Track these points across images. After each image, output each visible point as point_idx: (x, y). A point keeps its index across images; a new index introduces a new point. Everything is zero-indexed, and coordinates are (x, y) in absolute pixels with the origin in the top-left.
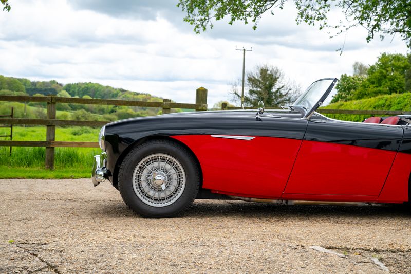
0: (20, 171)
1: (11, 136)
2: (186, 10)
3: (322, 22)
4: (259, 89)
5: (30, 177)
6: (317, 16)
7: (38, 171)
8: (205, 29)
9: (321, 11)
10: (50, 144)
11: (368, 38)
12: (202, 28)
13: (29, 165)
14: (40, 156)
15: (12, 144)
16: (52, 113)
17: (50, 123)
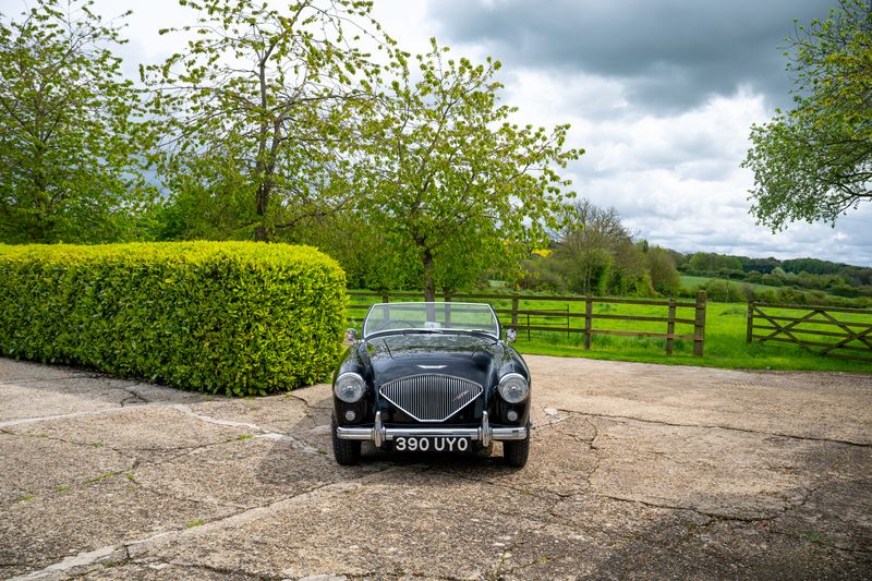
1: (568, 324)
13: (576, 345)
15: (569, 330)
16: (589, 310)
17: (588, 316)
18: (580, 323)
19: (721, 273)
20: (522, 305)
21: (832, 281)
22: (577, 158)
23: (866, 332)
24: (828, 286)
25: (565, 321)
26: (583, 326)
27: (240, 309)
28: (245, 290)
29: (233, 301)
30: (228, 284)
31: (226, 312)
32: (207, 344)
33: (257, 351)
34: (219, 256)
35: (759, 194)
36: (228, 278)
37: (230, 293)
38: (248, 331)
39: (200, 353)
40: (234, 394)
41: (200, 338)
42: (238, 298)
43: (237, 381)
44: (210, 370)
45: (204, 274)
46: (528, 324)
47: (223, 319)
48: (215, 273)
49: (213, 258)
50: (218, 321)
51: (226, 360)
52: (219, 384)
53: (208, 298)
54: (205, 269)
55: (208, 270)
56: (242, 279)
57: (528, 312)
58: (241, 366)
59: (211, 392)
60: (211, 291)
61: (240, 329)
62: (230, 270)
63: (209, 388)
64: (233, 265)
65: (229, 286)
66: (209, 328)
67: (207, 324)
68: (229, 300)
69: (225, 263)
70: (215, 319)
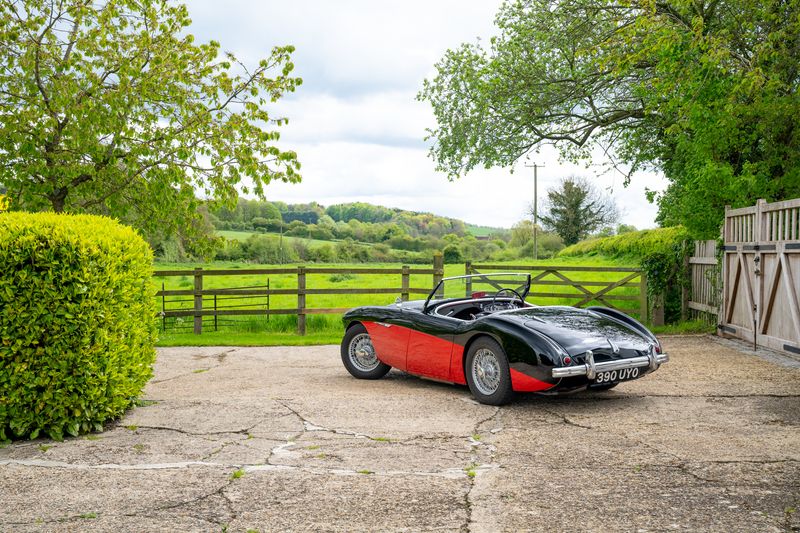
0: (277, 338)
1: (268, 304)
2: (436, 160)
3: (587, 160)
4: (563, 208)
5: (284, 345)
7: (291, 338)
8: (458, 176)
10: (300, 311)
11: (625, 183)
12: (455, 176)
13: (284, 330)
14: (293, 322)
15: (269, 312)
16: (302, 283)
17: (301, 292)
18: (291, 302)
19: (256, 226)
20: (209, 282)
21: (390, 231)
22: (293, 90)
23: (604, 291)
24: (385, 238)
25: (262, 300)
26: (296, 306)
27: (85, 311)
28: (87, 284)
29: (74, 301)
30: (60, 277)
31: (60, 317)
32: (25, 366)
33: (103, 369)
34: (32, 237)
35: (442, 134)
36: (59, 268)
37: (66, 289)
38: (93, 342)
39: (8, 382)
40: (67, 435)
41: (6, 359)
42: (79, 297)
43: (78, 414)
44: (28, 405)
45: (7, 263)
46: (215, 308)
47: (57, 328)
48: (28, 261)
49: (20, 240)
50: (47, 331)
51: (62, 386)
52: (42, 424)
53: (22, 299)
54: (10, 256)
55: (17, 258)
56: (85, 269)
57: (214, 292)
58: (88, 392)
59: (25, 438)
60: (27, 289)
61: (87, 340)
62: (57, 256)
63: (20, 432)
64: (64, 249)
65: (64, 279)
66: (28, 343)
67: (22, 337)
68: (66, 299)
69: (47, 247)
70: (37, 328)
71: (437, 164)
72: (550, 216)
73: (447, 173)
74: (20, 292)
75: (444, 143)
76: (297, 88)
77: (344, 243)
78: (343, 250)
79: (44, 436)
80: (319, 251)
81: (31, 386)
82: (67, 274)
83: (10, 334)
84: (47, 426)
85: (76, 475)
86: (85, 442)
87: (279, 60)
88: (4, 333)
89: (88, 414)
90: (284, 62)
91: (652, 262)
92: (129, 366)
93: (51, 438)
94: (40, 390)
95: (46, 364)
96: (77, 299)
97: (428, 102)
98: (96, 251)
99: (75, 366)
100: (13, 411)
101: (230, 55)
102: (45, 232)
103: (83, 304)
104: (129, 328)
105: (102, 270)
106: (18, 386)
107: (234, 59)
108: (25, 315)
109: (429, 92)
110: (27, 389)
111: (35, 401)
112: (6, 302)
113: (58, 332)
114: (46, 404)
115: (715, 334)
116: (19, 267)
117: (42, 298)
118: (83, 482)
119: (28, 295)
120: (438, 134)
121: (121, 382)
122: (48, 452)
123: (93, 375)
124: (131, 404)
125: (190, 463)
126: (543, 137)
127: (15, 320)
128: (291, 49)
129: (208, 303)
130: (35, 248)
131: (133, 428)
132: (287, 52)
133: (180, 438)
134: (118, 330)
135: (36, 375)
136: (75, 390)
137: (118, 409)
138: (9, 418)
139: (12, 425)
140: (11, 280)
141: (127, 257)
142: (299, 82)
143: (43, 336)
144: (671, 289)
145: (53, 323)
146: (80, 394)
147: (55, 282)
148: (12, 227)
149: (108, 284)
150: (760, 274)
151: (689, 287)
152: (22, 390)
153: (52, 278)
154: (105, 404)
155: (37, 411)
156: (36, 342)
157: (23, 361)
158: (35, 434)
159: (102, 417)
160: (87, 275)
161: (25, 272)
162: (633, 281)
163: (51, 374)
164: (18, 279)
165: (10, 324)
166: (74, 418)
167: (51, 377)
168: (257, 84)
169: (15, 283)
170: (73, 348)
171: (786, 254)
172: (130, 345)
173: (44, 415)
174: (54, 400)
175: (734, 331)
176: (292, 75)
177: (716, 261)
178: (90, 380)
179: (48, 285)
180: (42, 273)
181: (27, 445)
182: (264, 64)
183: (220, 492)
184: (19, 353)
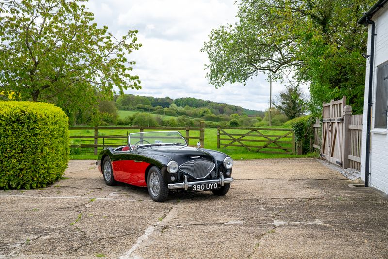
4: (288, 101)
6: (279, 77)
8: (220, 86)
9: (280, 75)
12: (218, 86)
17: (141, 138)
19: (138, 108)
21: (205, 112)
22: (138, 49)
23: (277, 139)
24: (202, 115)
27: (39, 139)
28: (40, 129)
29: (34, 135)
30: (30, 126)
31: (29, 141)
32: (15, 160)
33: (46, 163)
34: (19, 111)
35: (211, 67)
36: (29, 123)
37: (32, 131)
38: (42, 152)
39: (9, 166)
40: (32, 188)
41: (8, 157)
42: (37, 134)
43: (36, 179)
44: (17, 175)
45: (9, 121)
46: (104, 144)
47: (28, 146)
48: (17, 120)
49: (15, 112)
50: (24, 147)
51: (30, 168)
52: (22, 183)
53: (15, 134)
54: (11, 118)
55: (13, 119)
56: (39, 123)
57: (104, 137)
58: (39, 171)
59: (16, 188)
60: (17, 130)
61: (39, 151)
62: (29, 118)
63: (14, 186)
64: (31, 115)
65: (31, 127)
66: (17, 151)
67: (15, 149)
68: (31, 135)
69: (25, 115)
70: (20, 146)
71: (209, 81)
72: (281, 105)
73: (215, 85)
74: (14, 131)
75: (213, 71)
76: (139, 48)
77: (181, 117)
78: (180, 121)
79: (23, 188)
80: (168, 121)
81: (18, 168)
82: (32, 125)
83: (10, 148)
84: (24, 184)
85: (32, 200)
86: (38, 190)
87: (131, 36)
88: (8, 147)
89: (40, 180)
90: (133, 37)
91: (297, 126)
92: (57, 162)
93: (25, 189)
94: (21, 170)
95: (24, 160)
96: (36, 135)
97: (206, 52)
98: (44, 116)
99: (34, 161)
100: (11, 178)
101: (110, 34)
102: (24, 109)
103: (38, 137)
104: (57, 147)
105: (46, 124)
106: (13, 168)
107: (111, 35)
108: (16, 141)
109: (206, 48)
110: (16, 169)
111: (19, 174)
112: (9, 135)
113: (28, 147)
114: (23, 175)
115: (319, 158)
116: (14, 122)
117: (23, 134)
118: (35, 201)
119: (17, 133)
120: (210, 67)
121: (53, 168)
122: (24, 193)
123: (42, 165)
124: (58, 177)
125: (76, 197)
126: (258, 69)
127: (12, 143)
128: (136, 31)
129: (100, 142)
130: (20, 115)
131: (58, 186)
132: (135, 33)
133: (74, 190)
134: (52, 148)
135: (20, 164)
136: (35, 170)
137: (52, 179)
138: (10, 180)
139: (10, 184)
140: (11, 127)
141: (57, 119)
142: (141, 45)
143: (22, 149)
144: (306, 139)
145: (26, 144)
146: (36, 172)
147: (27, 128)
148: (12, 106)
149: (48, 129)
150: (331, 131)
151: (313, 138)
152: (14, 169)
153: (26, 126)
154: (47, 176)
155: (20, 178)
156: (20, 151)
157: (15, 158)
158: (19, 187)
159: (45, 182)
160: (40, 126)
161: (16, 124)
162: (289, 135)
163: (25, 163)
164: (13, 127)
165: (10, 144)
166: (34, 181)
167: (26, 165)
168: (122, 46)
169: (12, 128)
170: (34, 154)
171: (338, 123)
172: (57, 154)
173: (23, 179)
174: (26, 173)
175: (324, 156)
176: (137, 42)
177: (320, 126)
178: (41, 167)
179: (25, 129)
180: (23, 125)
181: (16, 191)
182: (124, 38)
183: (84, 205)
184: (13, 155)
